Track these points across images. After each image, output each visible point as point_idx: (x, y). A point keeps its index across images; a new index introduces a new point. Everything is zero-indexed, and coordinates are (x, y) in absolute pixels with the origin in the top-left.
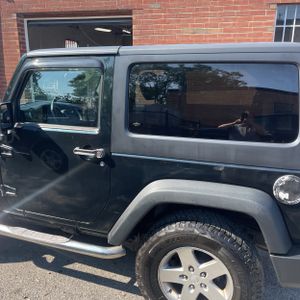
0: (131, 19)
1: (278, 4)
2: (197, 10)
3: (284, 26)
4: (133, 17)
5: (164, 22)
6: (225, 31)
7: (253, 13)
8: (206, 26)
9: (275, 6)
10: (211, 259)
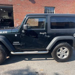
0: (13, 7)
1: (45, 7)
2: (29, 6)
3: (46, 11)
4: (13, 6)
5: (21, 8)
6: (35, 11)
7: (40, 8)
8: (31, 10)
9: (44, 7)
10: (65, 48)
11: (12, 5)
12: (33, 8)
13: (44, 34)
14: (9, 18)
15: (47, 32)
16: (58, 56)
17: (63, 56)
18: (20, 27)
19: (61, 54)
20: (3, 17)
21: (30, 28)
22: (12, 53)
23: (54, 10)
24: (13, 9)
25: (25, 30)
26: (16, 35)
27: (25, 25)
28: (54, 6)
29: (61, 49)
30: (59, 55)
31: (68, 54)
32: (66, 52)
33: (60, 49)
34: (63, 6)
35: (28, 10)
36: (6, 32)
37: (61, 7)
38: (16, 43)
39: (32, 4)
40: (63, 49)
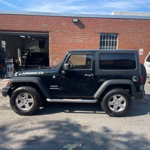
0: (48, 35)
1: (101, 33)
2: (74, 33)
3: (103, 40)
5: (62, 37)
7: (93, 35)
8: (78, 39)
10: (120, 97)
11: (48, 32)
13: (90, 76)
14: (40, 51)
15: (94, 73)
16: (110, 107)
17: (119, 108)
18: (60, 66)
19: (114, 104)
20: (31, 48)
21: (72, 68)
22: (48, 100)
23: (116, 39)
24: (50, 38)
25: (65, 71)
26: (54, 77)
27: (66, 65)
28: (117, 32)
29: (115, 97)
30: (112, 106)
31: (125, 105)
32: (122, 103)
33: (112, 98)
35: (73, 39)
36: (42, 73)
37: (129, 33)
38: (54, 87)
39: (79, 29)
40: (118, 97)
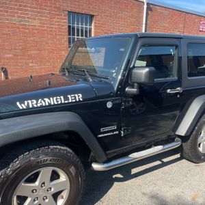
3: (71, 25)
7: (56, 14)
12: (33, 11)
23: (91, 25)
28: (91, 13)
34: (113, 14)
35: (19, 17)
37: (108, 16)
38: (107, 132)
